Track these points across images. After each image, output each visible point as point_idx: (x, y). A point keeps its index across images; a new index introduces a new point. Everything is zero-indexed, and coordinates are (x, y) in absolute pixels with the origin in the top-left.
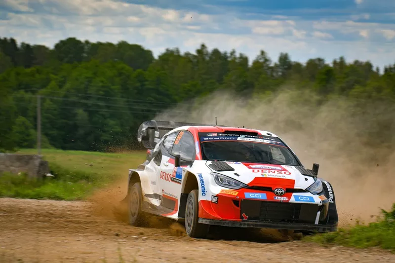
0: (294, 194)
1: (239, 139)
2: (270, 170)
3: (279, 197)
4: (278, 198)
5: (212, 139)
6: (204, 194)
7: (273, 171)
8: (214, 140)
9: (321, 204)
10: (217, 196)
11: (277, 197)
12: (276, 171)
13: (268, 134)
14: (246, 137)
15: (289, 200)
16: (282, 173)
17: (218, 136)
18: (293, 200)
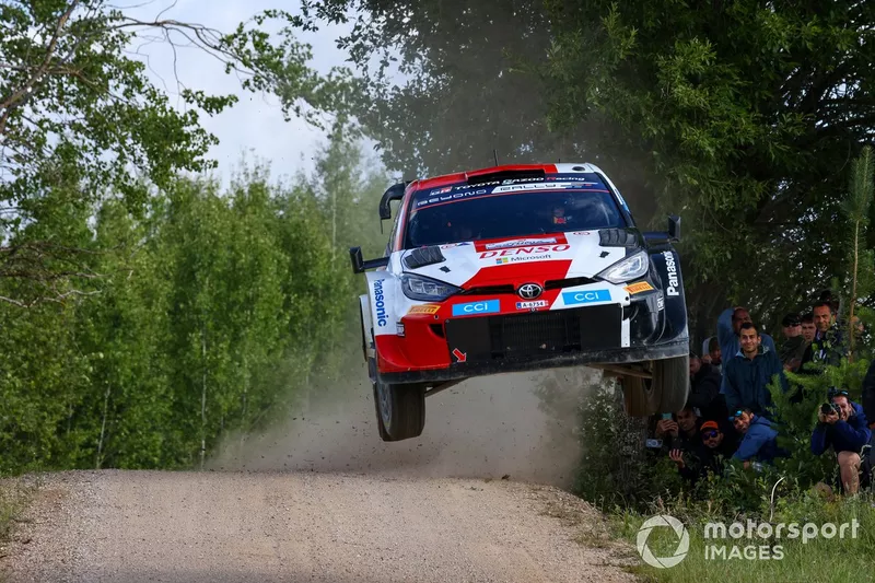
0: (564, 290)
1: (497, 190)
2: (521, 247)
3: (527, 303)
4: (526, 305)
5: (437, 200)
6: (382, 323)
7: (528, 249)
8: (440, 201)
9: (628, 303)
10: (404, 321)
11: (522, 304)
12: (536, 248)
13: (575, 169)
14: (516, 183)
15: (550, 306)
16: (546, 250)
17: (454, 192)
18: (559, 304)
